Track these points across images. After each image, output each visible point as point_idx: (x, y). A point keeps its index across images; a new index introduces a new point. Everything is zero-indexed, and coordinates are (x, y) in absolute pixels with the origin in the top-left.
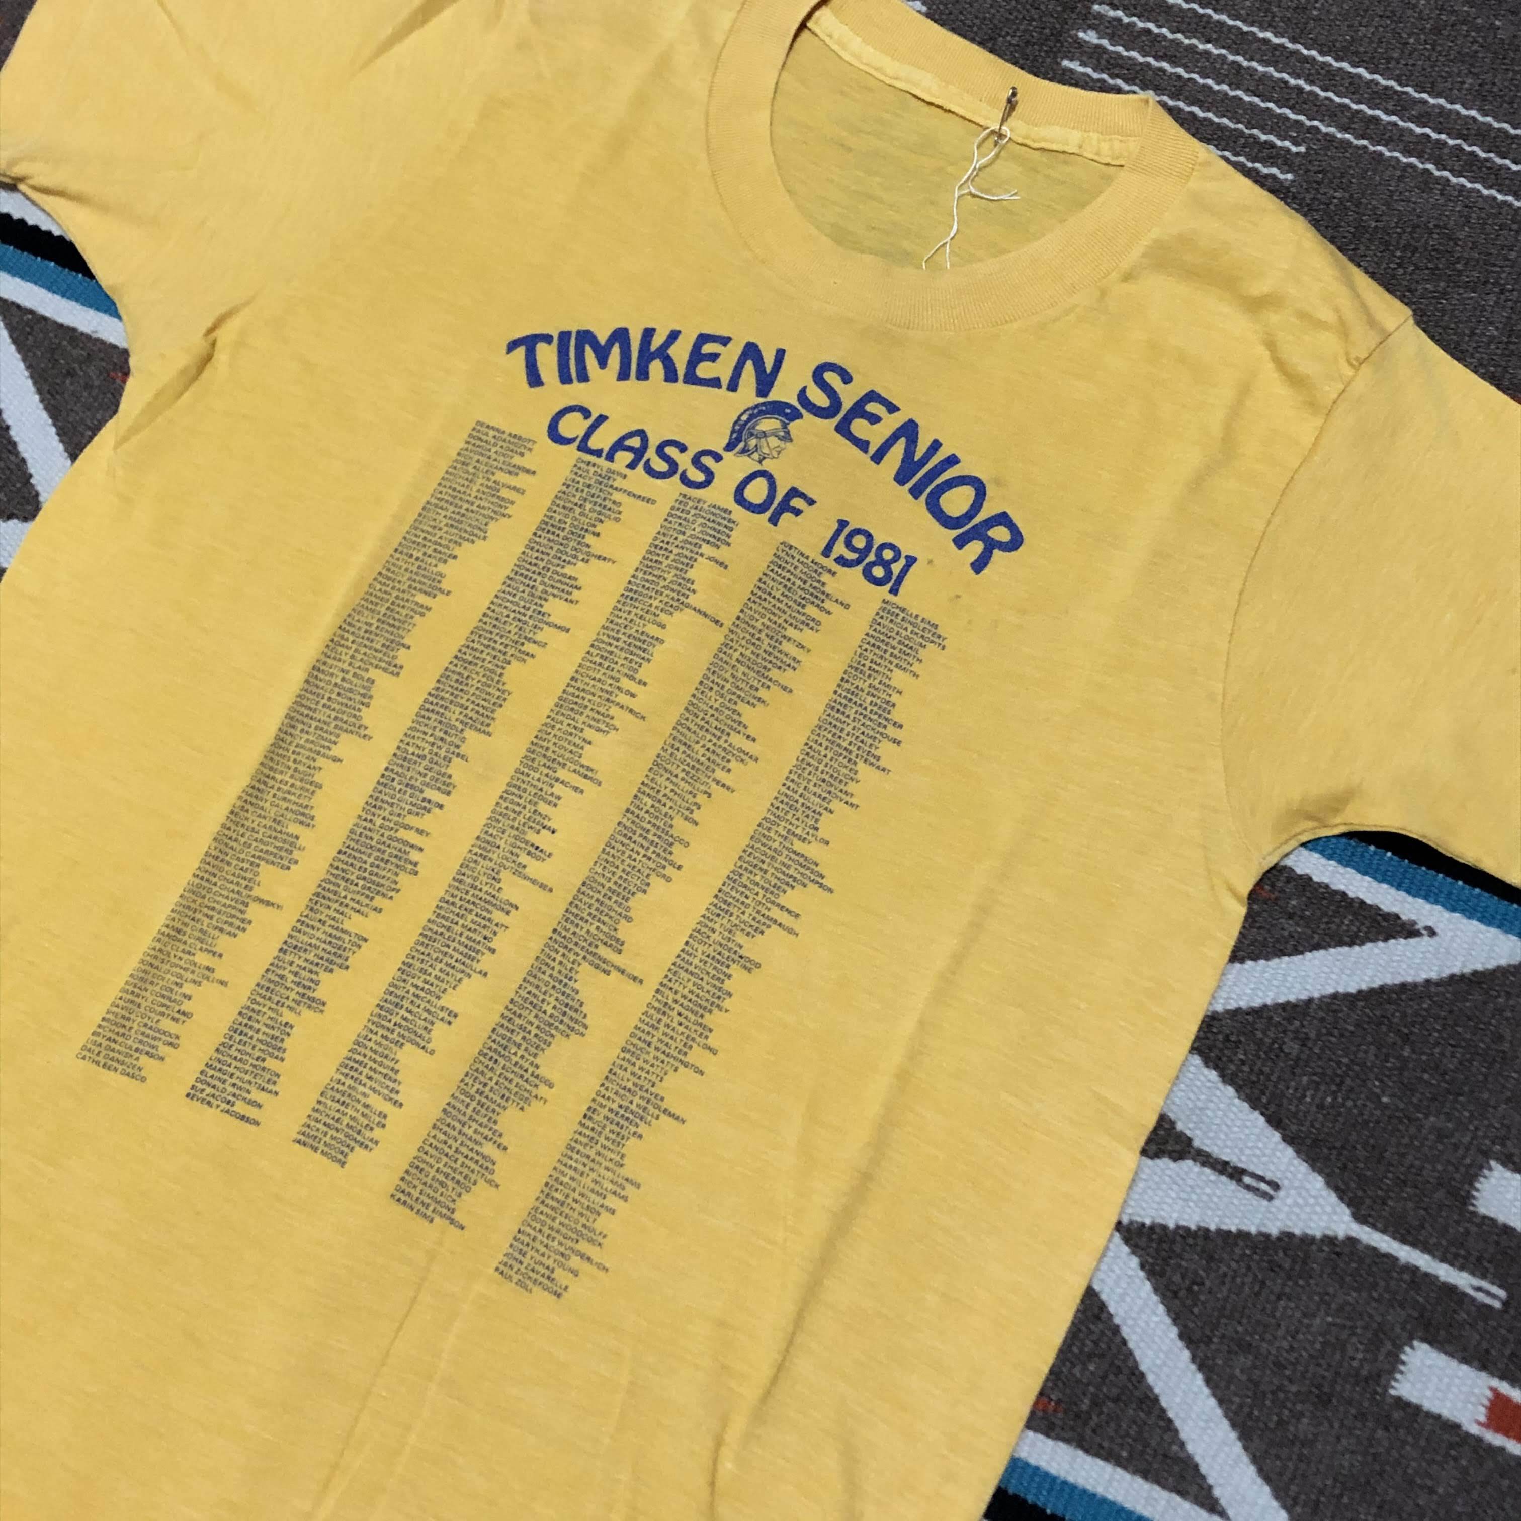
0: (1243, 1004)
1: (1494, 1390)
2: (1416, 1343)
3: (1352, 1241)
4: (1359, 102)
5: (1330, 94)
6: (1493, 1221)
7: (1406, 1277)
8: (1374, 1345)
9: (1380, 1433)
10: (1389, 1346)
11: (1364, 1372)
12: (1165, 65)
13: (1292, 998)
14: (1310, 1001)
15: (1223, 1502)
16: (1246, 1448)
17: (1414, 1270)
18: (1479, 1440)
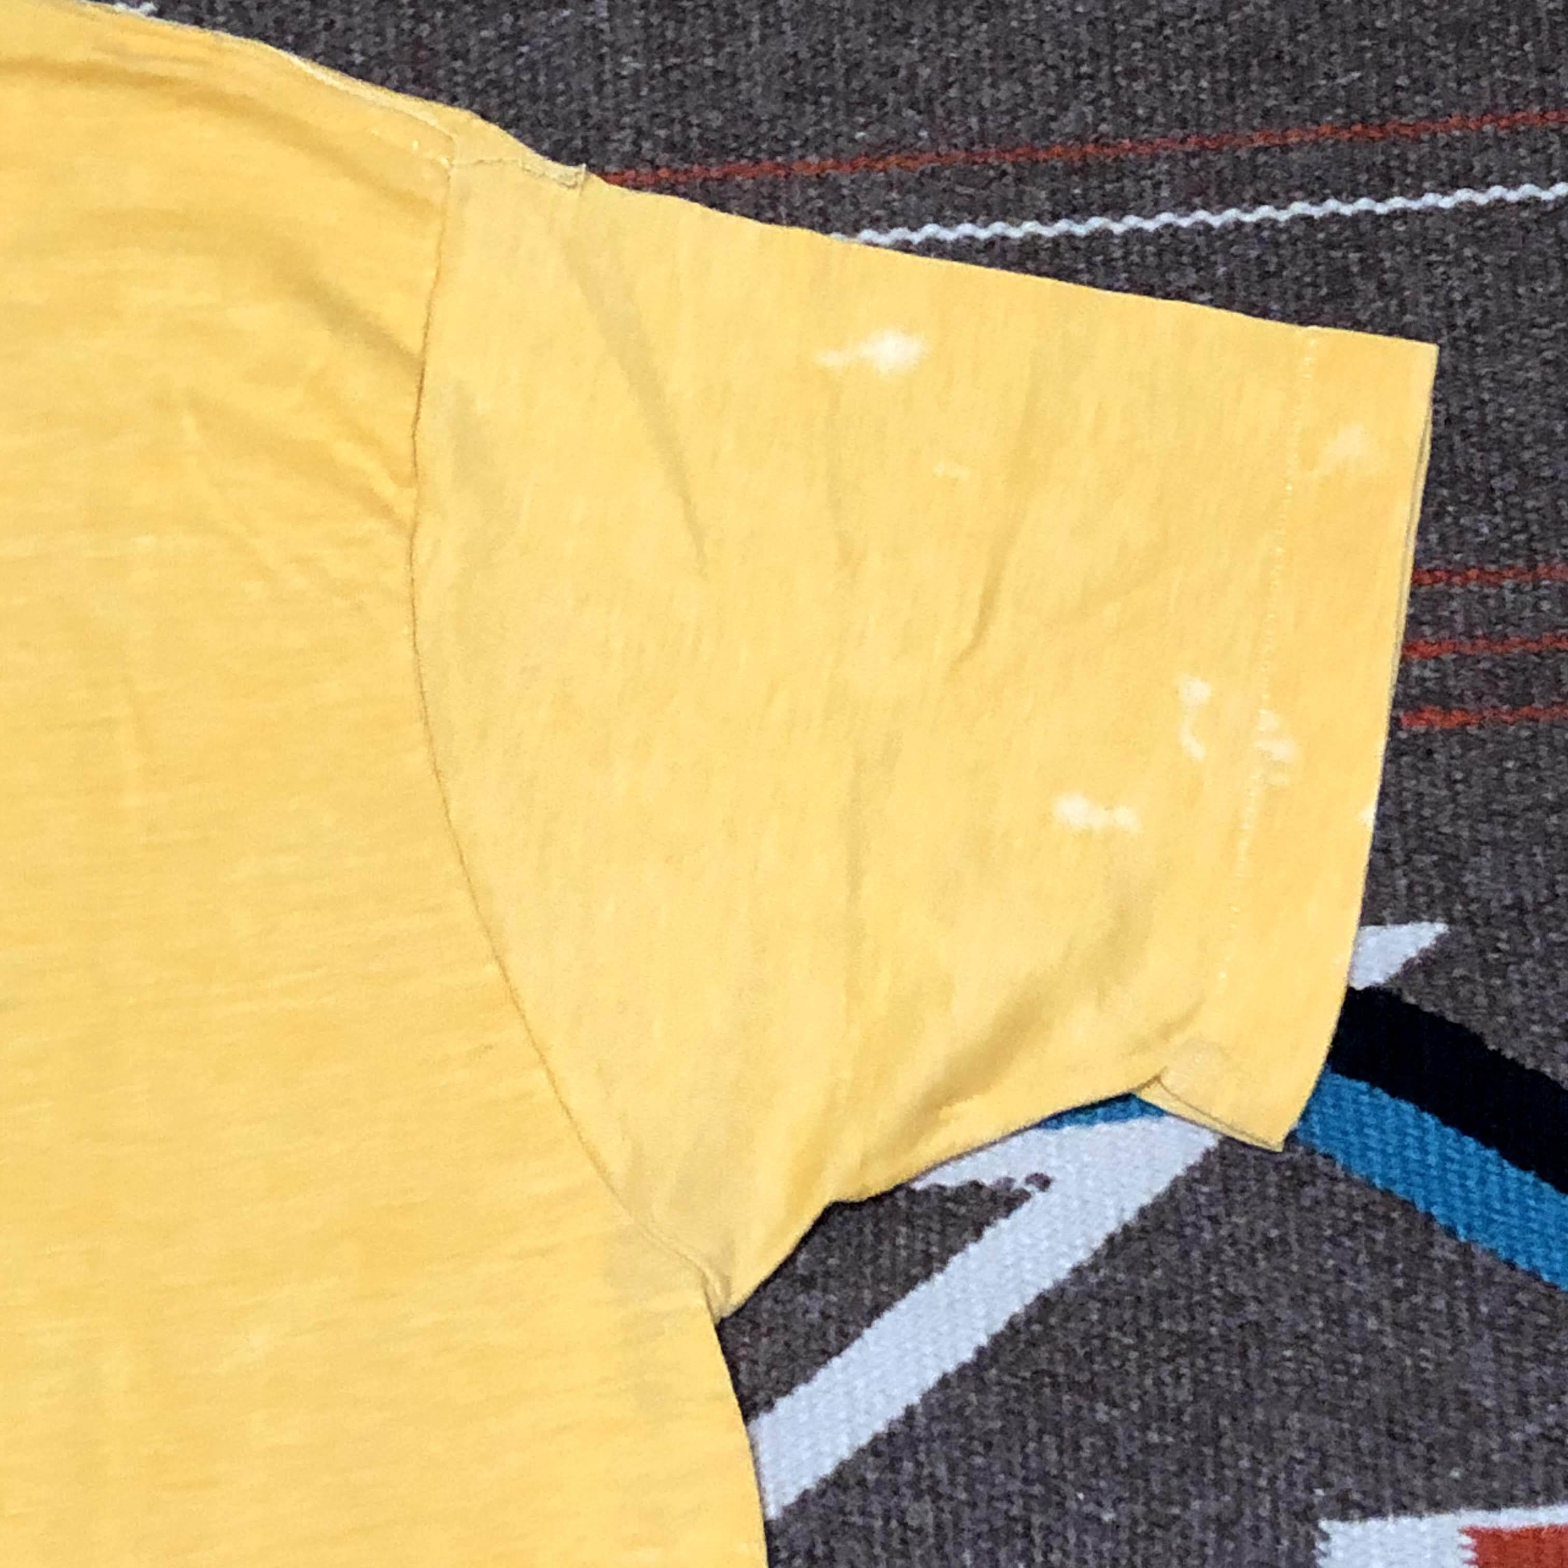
0: (808, 1482)
13: (880, 1427)
14: (910, 1412)
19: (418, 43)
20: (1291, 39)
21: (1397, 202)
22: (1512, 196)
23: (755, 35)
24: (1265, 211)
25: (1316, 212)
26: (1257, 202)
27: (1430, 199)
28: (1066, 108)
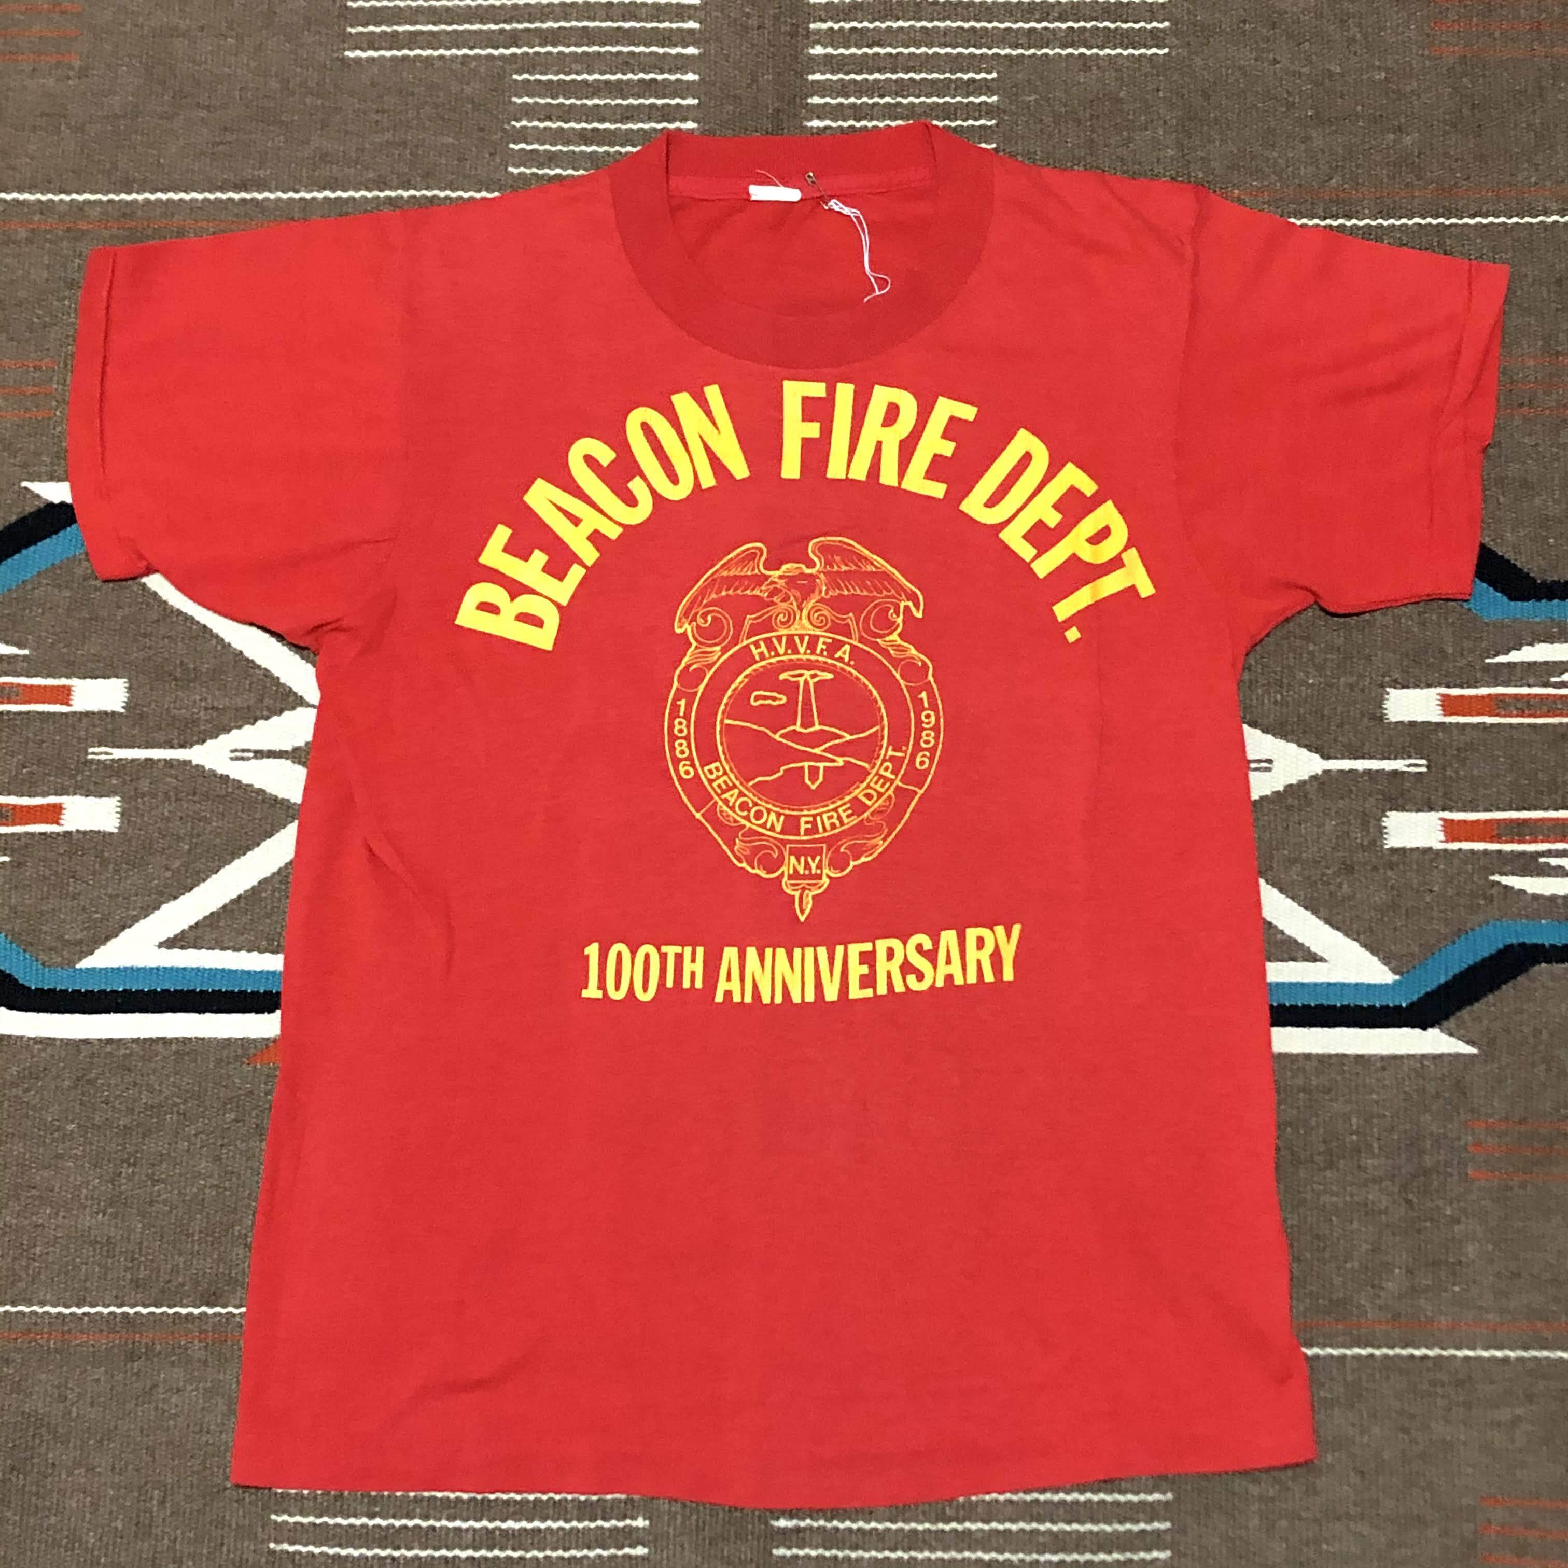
1: (1441, 819)
2: (1388, 813)
3: (1326, 772)
4: (1016, 22)
5: (995, 24)
6: (1402, 722)
7: (1366, 778)
8: (1365, 825)
9: (1390, 873)
10: (1373, 822)
11: (1365, 843)
12: (877, 50)
15: (1319, 953)
16: (1318, 917)
17: (1368, 772)
18: (1446, 851)
19: (1092, 141)
20: (1418, 157)
21: (1454, 221)
22: (1496, 221)
23: (1217, 143)
24: (1404, 221)
25: (1423, 222)
26: (1401, 218)
27: (1466, 220)
28: (1331, 179)
